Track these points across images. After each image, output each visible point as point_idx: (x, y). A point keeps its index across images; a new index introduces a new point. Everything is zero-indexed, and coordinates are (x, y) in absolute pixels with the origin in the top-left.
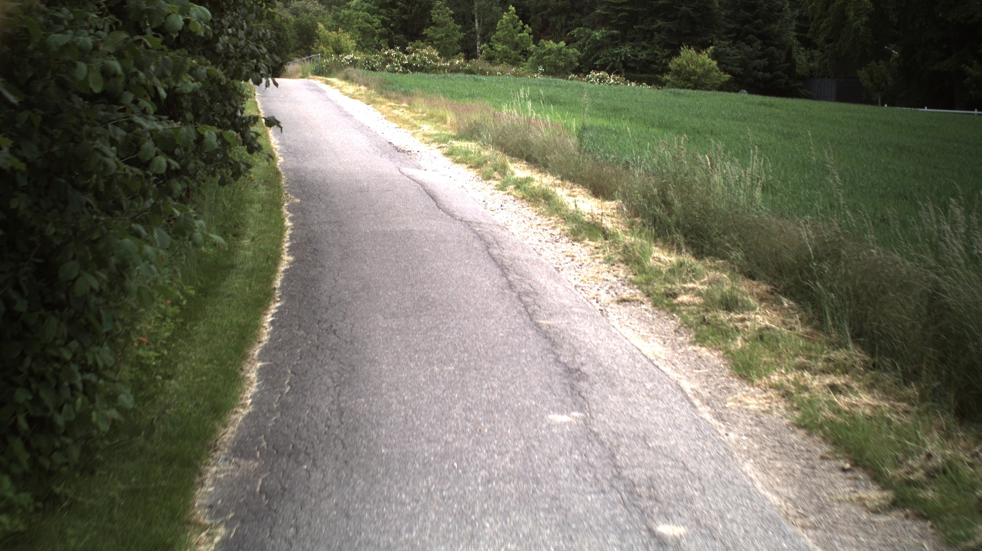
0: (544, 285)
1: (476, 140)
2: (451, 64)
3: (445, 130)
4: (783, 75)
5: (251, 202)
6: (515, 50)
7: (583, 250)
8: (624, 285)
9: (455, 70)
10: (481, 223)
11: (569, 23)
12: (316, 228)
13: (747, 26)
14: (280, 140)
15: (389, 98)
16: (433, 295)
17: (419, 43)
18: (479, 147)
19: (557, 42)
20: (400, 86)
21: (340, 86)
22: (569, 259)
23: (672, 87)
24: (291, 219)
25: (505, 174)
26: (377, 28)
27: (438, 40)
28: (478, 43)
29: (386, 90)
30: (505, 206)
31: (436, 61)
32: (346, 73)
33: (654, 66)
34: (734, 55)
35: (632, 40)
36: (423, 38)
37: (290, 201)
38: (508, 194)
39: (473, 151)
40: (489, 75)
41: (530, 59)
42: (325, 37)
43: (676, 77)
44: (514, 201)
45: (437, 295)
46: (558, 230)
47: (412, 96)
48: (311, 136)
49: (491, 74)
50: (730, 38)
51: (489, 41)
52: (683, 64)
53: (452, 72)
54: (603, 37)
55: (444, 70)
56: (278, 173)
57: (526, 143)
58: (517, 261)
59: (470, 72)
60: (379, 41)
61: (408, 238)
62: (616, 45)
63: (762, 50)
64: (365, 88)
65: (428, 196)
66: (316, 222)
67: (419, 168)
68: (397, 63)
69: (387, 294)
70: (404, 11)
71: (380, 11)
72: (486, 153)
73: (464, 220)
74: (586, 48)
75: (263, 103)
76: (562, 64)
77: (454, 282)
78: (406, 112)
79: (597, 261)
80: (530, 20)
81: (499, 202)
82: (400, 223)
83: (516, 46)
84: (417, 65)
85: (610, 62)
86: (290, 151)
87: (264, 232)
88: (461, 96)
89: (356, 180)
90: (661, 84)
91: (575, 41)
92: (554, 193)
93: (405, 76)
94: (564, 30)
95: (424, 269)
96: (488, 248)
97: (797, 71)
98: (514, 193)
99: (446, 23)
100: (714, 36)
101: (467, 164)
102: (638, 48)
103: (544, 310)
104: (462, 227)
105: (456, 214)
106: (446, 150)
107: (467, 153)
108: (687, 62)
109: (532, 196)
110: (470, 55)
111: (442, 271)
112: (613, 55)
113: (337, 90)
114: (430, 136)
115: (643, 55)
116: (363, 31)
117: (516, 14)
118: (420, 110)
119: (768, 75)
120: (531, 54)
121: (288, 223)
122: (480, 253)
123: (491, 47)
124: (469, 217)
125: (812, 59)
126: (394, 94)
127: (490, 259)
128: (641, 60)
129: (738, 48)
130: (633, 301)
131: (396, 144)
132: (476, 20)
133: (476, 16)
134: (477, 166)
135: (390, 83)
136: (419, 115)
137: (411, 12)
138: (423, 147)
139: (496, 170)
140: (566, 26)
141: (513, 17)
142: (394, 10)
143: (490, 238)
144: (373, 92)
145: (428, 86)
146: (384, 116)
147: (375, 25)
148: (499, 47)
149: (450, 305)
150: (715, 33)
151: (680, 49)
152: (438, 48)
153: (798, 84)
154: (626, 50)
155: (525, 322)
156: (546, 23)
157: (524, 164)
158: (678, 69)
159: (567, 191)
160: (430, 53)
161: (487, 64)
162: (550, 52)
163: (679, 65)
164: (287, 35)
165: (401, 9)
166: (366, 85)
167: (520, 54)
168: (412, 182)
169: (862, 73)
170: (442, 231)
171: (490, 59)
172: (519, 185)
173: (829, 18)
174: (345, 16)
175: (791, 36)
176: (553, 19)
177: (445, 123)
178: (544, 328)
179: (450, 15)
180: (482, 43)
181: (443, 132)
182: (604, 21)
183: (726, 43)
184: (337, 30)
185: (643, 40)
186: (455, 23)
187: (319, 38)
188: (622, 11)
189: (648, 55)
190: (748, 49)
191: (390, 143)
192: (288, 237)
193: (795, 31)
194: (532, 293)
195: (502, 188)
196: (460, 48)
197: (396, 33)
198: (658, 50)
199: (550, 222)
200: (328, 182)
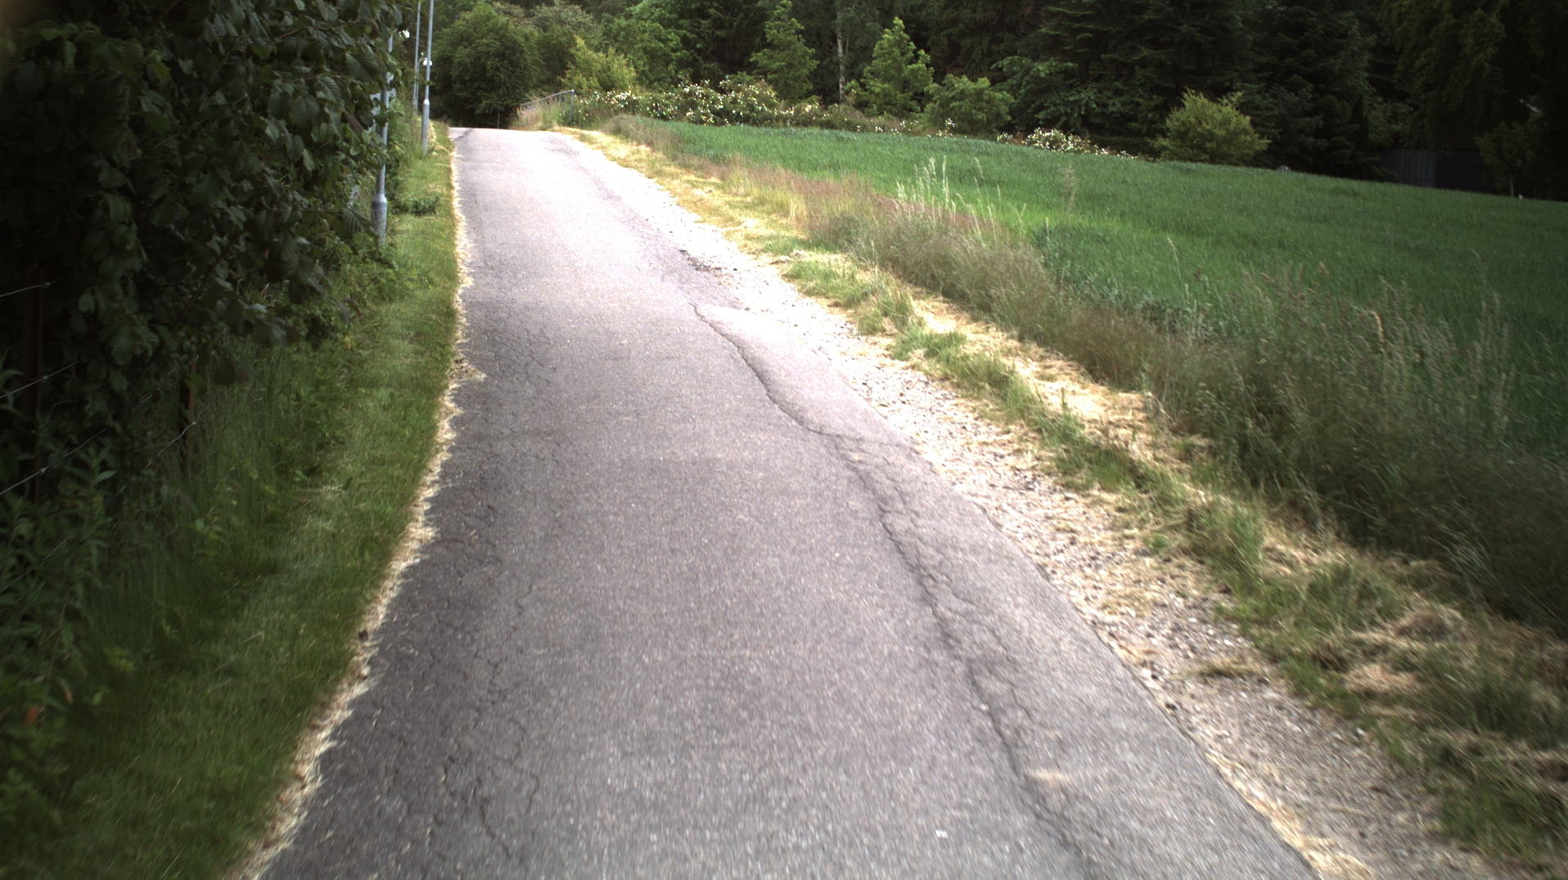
0: (1026, 634)
1: (844, 250)
2: (798, 111)
3: (787, 228)
4: (1347, 143)
5: (373, 384)
6: (903, 92)
7: (1092, 513)
8: (1205, 622)
9: (805, 122)
10: (862, 440)
11: (996, 48)
12: (503, 447)
13: (1289, 60)
14: (476, 241)
15: (686, 167)
16: (753, 670)
17: (743, 75)
18: (849, 264)
19: (974, 80)
20: (708, 147)
21: (605, 144)
22: (1064, 539)
23: (1171, 159)
24: (456, 423)
25: (904, 323)
26: (675, 51)
27: (775, 72)
28: (842, 79)
29: (682, 153)
30: (908, 396)
31: (771, 106)
32: (617, 123)
33: (1133, 125)
34: (1268, 109)
35: (1098, 79)
36: (750, 68)
37: (465, 378)
38: (913, 367)
39: (840, 272)
40: (862, 131)
41: (929, 106)
42: (587, 62)
43: (1178, 142)
44: (926, 383)
45: (764, 670)
46: (1027, 460)
47: (727, 165)
48: (538, 234)
49: (864, 129)
50: (1261, 80)
51: (860, 76)
52: (1190, 122)
53: (797, 124)
54: (1051, 74)
55: (785, 121)
56: (450, 314)
57: (945, 262)
58: (950, 552)
59: (829, 125)
60: (677, 72)
61: (703, 481)
62: (1072, 86)
63: (1314, 99)
64: (648, 149)
65: (750, 373)
66: (506, 432)
67: (734, 304)
68: (704, 107)
69: (639, 660)
70: (718, 23)
71: (681, 22)
72: (865, 277)
73: (827, 431)
74: (1023, 91)
75: (463, 171)
76: (981, 116)
77: (807, 621)
78: (717, 193)
79: (1130, 545)
80: (929, 43)
81: (896, 386)
82: (687, 440)
83: (905, 85)
84: (738, 113)
85: (1061, 115)
86: (490, 265)
87: (381, 462)
88: (814, 168)
89: (607, 332)
90: (1154, 154)
91: (1004, 79)
92: (1012, 372)
93: (718, 129)
94: (987, 61)
95: (736, 575)
96: (883, 512)
97: (1371, 136)
98: (925, 365)
99: (789, 44)
100: (1235, 74)
101: (827, 298)
102: (1108, 93)
103: (1043, 725)
104: (823, 450)
105: (809, 415)
106: (788, 268)
107: (828, 276)
108: (1196, 118)
109: (964, 375)
110: (828, 99)
111: (779, 584)
112: (1066, 104)
113: (600, 151)
114: (759, 239)
115: (1116, 106)
116: (652, 55)
117: (906, 31)
118: (742, 190)
119: (1323, 143)
120: (930, 98)
121: (446, 433)
122: (865, 526)
123: (863, 86)
124: (837, 425)
125: (1394, 118)
126: (695, 161)
127: (889, 545)
128: (1113, 112)
129: (1275, 96)
130: (1240, 675)
131: (693, 255)
132: (839, 41)
133: (839, 35)
134: (849, 303)
135: (689, 141)
136: (739, 199)
137: (731, 25)
138: (744, 261)
139: (886, 314)
140: (990, 54)
141: (901, 36)
142: (703, 22)
143: (885, 486)
144: (660, 155)
145: (757, 146)
146: (677, 199)
147: (671, 44)
148: (877, 86)
149: (797, 710)
150: (1236, 71)
151: (1182, 97)
152: (776, 85)
153: (1371, 159)
154: (1088, 95)
155: (999, 779)
156: (955, 48)
157: (937, 303)
158: (1182, 129)
159: (1034, 366)
160: (761, 93)
161: (858, 113)
162: (962, 95)
163: (1183, 123)
164: (525, 59)
165: (715, 21)
166: (649, 144)
167: (912, 99)
168: (720, 339)
169: (1484, 143)
170: (779, 464)
171: (861, 105)
172: (935, 348)
173: (1429, 50)
174: (623, 29)
175: (1360, 80)
176: (966, 42)
177: (786, 214)
178: (1055, 801)
179: (799, 32)
180: (848, 80)
181: (783, 233)
182: (1053, 47)
183: (1255, 87)
184: (606, 52)
185: (1116, 80)
186: (805, 44)
187: (574, 63)
188: (1082, 30)
189: (1124, 104)
190: (1291, 98)
191: (683, 251)
192: (438, 470)
193: (1367, 70)
194: (1001, 663)
195: (900, 354)
196: (811, 87)
197: (706, 59)
198: (1141, 96)
199: (1006, 437)
200: (550, 335)
